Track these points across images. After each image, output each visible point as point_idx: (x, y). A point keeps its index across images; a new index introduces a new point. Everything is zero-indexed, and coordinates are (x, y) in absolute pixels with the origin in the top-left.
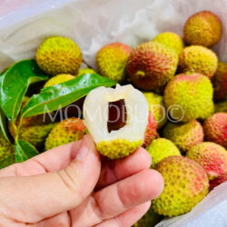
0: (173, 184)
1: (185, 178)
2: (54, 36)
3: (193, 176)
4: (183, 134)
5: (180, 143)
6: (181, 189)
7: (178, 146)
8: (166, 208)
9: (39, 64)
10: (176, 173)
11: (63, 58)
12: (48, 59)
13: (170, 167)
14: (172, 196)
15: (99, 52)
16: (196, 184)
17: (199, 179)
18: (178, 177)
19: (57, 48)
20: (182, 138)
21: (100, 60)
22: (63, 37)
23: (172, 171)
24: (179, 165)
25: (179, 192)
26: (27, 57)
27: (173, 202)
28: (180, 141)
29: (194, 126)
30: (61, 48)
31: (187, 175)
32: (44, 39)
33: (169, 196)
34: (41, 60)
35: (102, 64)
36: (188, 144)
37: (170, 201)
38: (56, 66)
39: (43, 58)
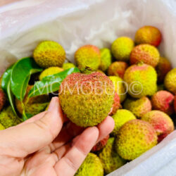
0: (134, 137)
1: (142, 133)
2: (46, 41)
3: (147, 131)
4: (137, 106)
5: (135, 113)
6: (139, 140)
7: (135, 114)
8: (130, 154)
9: (36, 60)
10: (135, 130)
11: (53, 55)
12: (43, 56)
13: (131, 126)
14: (134, 146)
15: (76, 52)
16: (149, 137)
17: (150, 134)
18: (137, 133)
19: (49, 48)
20: (137, 109)
21: (78, 57)
22: (53, 41)
23: (133, 129)
24: (138, 125)
25: (138, 142)
26: (27, 56)
27: (135, 150)
28: (136, 111)
29: (145, 100)
30: (52, 49)
31: (143, 131)
32: (39, 43)
33: (132, 146)
34: (37, 58)
35: (79, 60)
36: (141, 113)
37: (132, 149)
38: (49, 61)
39: (39, 56)
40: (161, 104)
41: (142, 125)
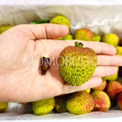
40: (111, 90)
41: (87, 98)
